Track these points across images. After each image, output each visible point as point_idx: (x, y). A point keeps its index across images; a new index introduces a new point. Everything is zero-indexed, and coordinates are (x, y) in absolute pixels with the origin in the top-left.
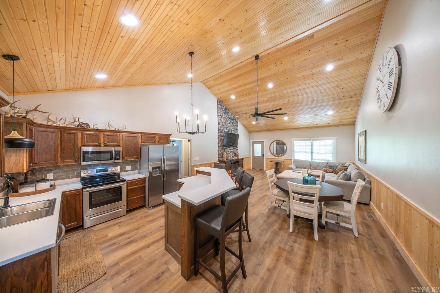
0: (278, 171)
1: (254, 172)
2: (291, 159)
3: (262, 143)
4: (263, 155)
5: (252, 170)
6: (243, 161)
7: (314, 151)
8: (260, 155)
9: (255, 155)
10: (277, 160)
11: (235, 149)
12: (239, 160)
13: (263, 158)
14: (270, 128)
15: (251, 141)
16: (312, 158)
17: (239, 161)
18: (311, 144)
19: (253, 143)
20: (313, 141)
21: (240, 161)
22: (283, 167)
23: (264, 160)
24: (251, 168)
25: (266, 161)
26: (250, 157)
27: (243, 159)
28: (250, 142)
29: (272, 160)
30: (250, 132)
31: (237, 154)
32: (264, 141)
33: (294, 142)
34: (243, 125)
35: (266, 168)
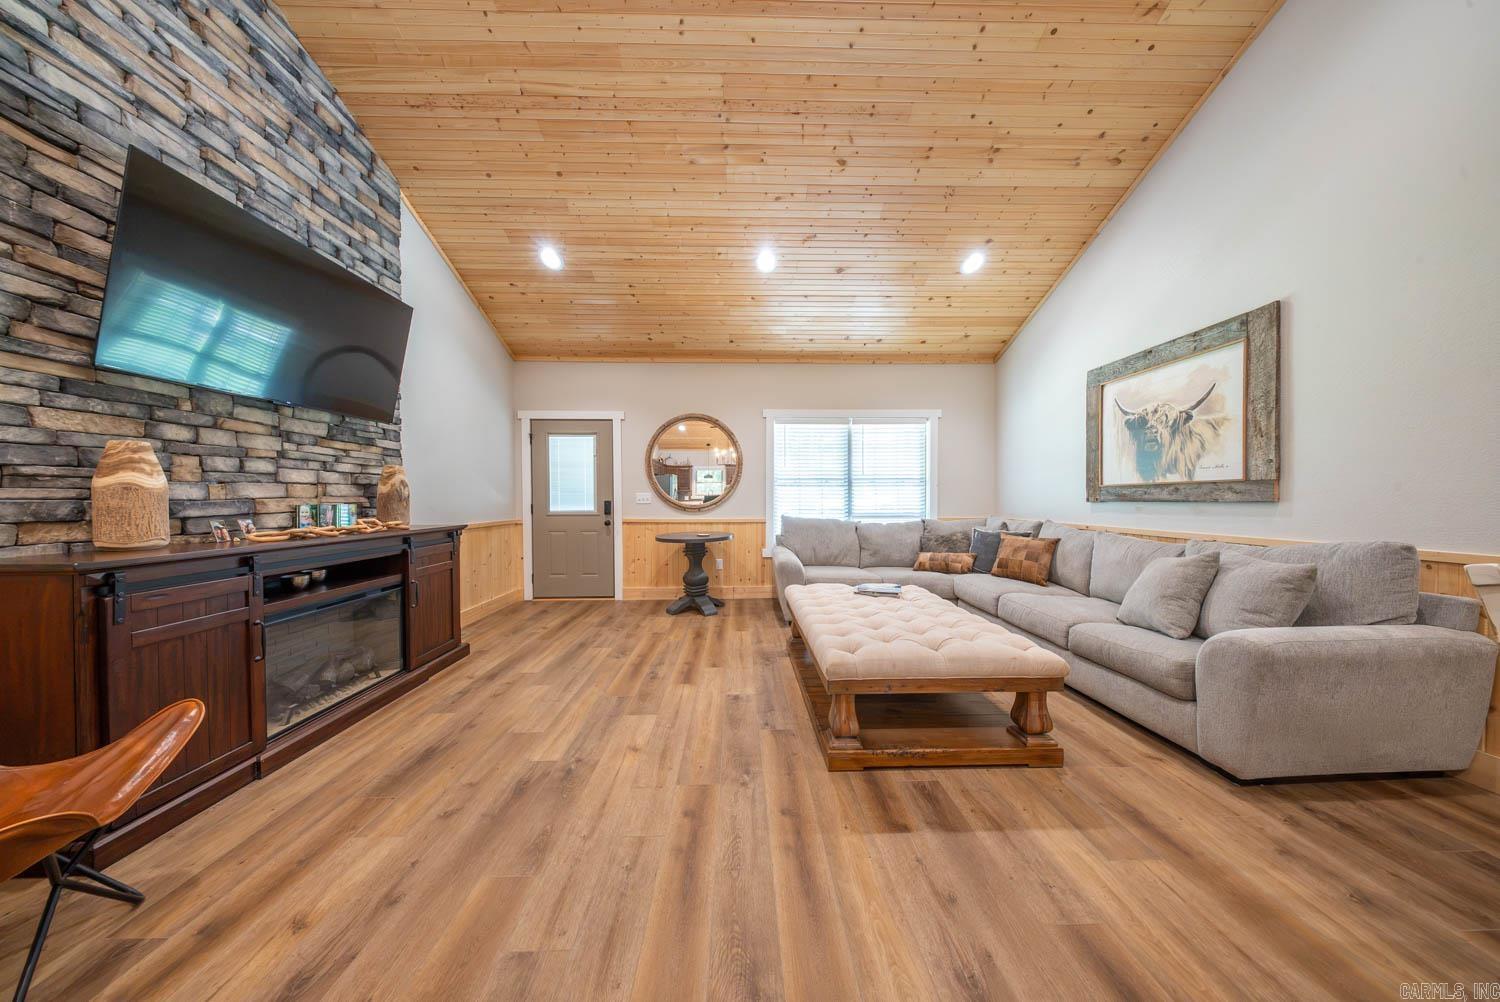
0: (703, 594)
1: (553, 621)
2: (757, 518)
3: (601, 430)
4: (608, 508)
5: (529, 612)
6: (454, 555)
7: (856, 472)
8: (588, 504)
9: (553, 508)
10: (689, 528)
11: (370, 443)
12: (406, 540)
13: (607, 524)
14: (657, 337)
15: (526, 416)
16: (849, 512)
17: (405, 553)
18: (841, 441)
19: (541, 431)
20: (855, 428)
21: (415, 552)
22: (721, 567)
23: (611, 534)
24: (528, 595)
25: (626, 539)
26: (518, 524)
27: (452, 534)
28: (515, 420)
29: (663, 531)
30: (517, 352)
31: (382, 489)
32: (616, 416)
33: (778, 428)
34: (464, 276)
35: (626, 581)
